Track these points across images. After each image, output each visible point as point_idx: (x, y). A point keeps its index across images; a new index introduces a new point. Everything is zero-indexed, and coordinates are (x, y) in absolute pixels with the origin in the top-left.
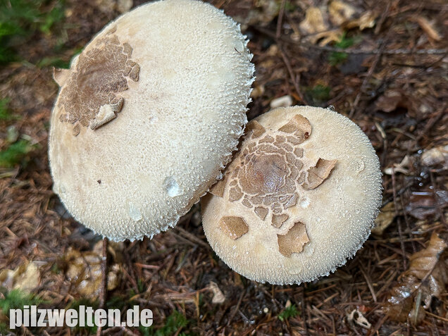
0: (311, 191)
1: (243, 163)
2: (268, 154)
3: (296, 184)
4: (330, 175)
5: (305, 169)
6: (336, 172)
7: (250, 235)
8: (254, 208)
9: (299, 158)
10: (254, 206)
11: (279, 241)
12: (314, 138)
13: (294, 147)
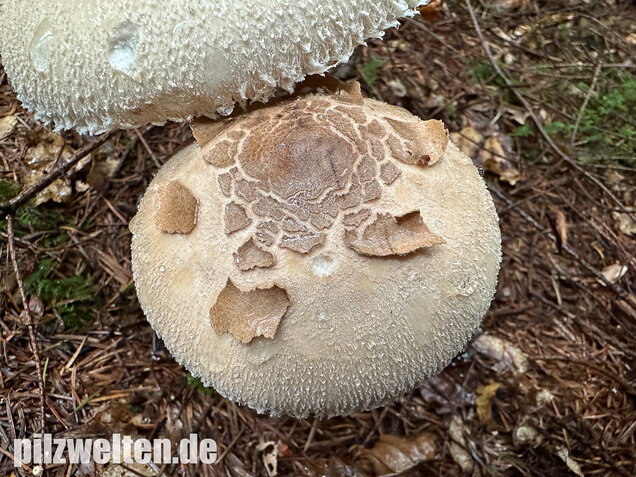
0: (353, 255)
1: (280, 116)
2: (334, 130)
3: (338, 221)
4: (410, 255)
5: (376, 209)
6: (421, 260)
7: (188, 244)
8: (229, 200)
9: (381, 182)
10: (234, 197)
11: (223, 294)
12: (431, 176)
13: (388, 158)
